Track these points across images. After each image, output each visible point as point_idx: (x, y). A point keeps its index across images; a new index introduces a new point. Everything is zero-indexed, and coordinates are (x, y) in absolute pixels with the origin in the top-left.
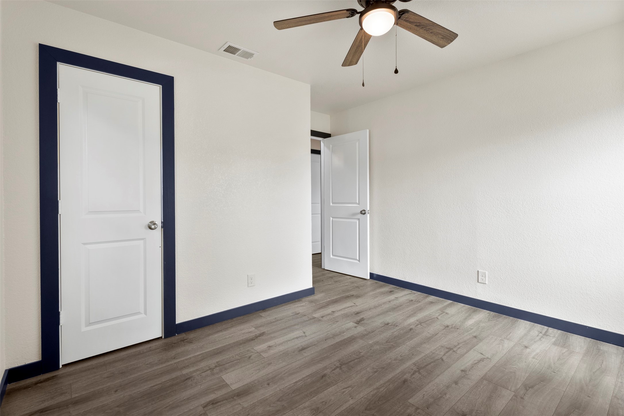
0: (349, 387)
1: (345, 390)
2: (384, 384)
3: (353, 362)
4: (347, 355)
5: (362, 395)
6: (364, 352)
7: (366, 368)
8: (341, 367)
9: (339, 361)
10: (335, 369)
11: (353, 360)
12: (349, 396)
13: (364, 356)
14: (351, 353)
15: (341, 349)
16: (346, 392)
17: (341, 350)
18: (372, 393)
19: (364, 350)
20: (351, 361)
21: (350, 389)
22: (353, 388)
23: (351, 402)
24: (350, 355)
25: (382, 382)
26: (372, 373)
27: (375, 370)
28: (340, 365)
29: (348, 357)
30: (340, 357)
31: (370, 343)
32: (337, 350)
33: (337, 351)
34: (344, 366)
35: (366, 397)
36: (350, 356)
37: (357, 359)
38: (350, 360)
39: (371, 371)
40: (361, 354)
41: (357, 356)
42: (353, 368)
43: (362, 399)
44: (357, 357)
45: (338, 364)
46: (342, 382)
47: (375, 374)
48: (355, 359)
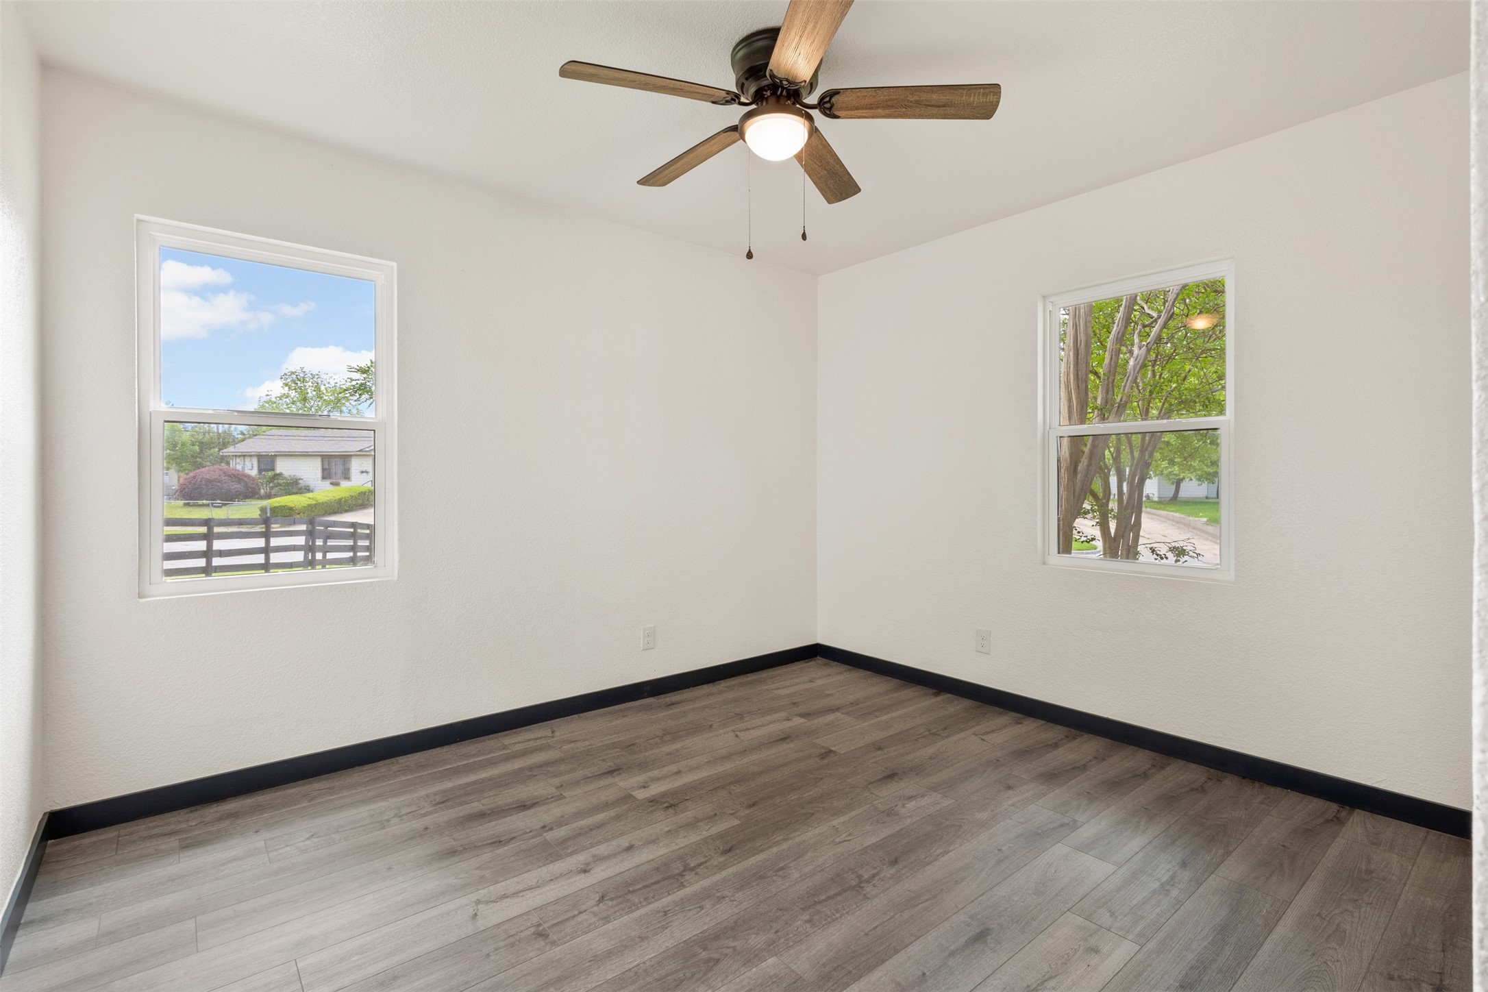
0: (840, 843)
1: (847, 839)
2: (770, 847)
3: (831, 893)
4: (847, 913)
5: (817, 831)
6: (799, 923)
7: (800, 877)
8: (860, 882)
9: (866, 898)
10: (874, 876)
11: (829, 898)
12: (839, 829)
13: (802, 909)
14: (837, 919)
15: (866, 935)
16: (844, 835)
17: (866, 931)
18: (799, 833)
19: (798, 928)
20: (836, 895)
21: (838, 840)
22: (833, 841)
23: (835, 823)
24: (838, 915)
25: (775, 850)
26: (788, 867)
27: (781, 873)
28: (862, 885)
29: (843, 907)
30: (864, 909)
31: (772, 960)
32: (877, 930)
33: (875, 928)
34: (854, 883)
35: (810, 829)
36: (837, 911)
37: (820, 902)
38: (839, 898)
39: (790, 872)
40: (806, 917)
41: (819, 912)
42: (832, 879)
43: (816, 825)
44: (818, 907)
45: (868, 889)
46: (854, 851)
47: (785, 865)
48: (826, 900)
